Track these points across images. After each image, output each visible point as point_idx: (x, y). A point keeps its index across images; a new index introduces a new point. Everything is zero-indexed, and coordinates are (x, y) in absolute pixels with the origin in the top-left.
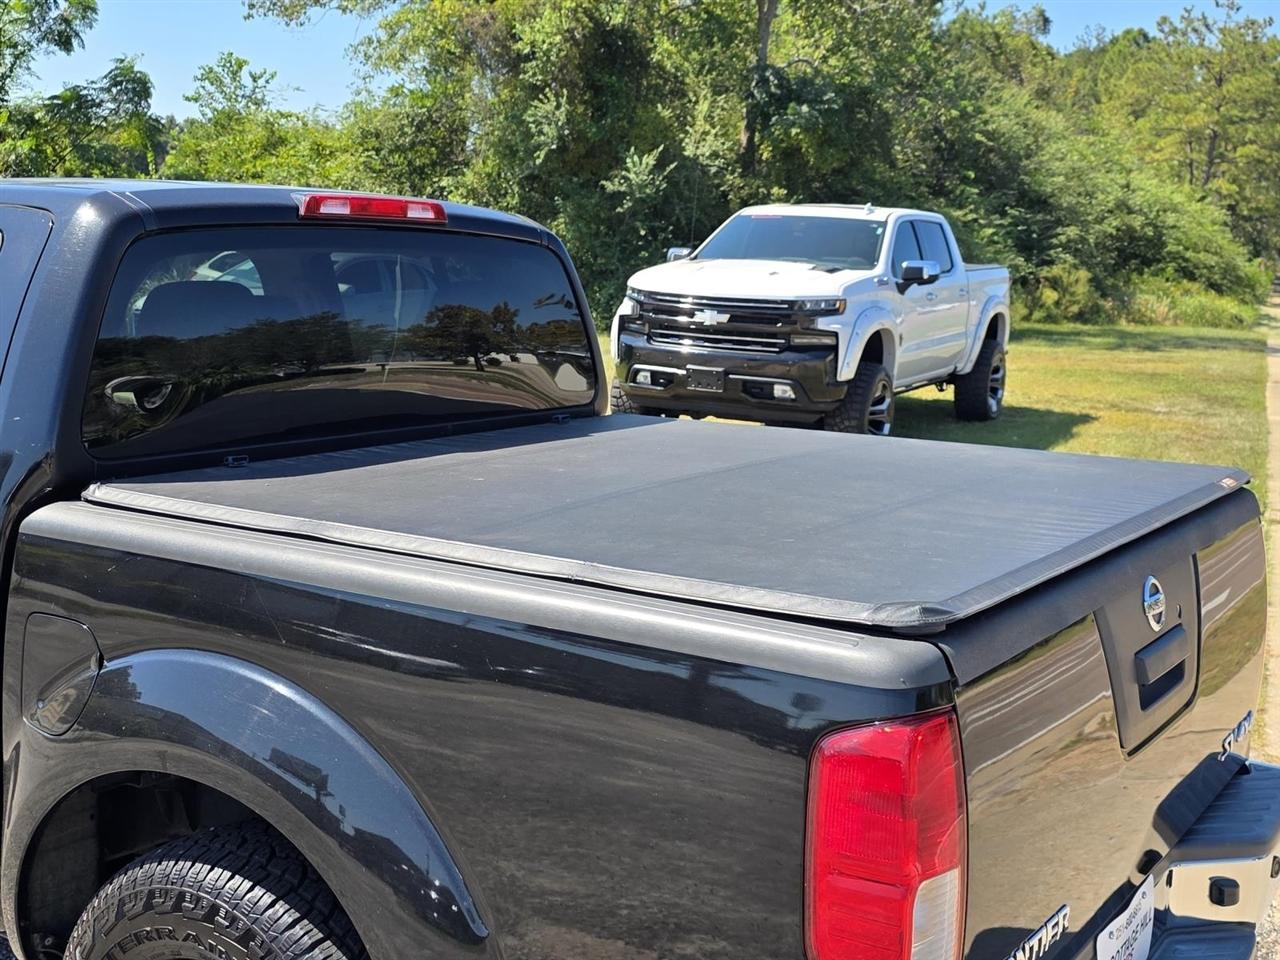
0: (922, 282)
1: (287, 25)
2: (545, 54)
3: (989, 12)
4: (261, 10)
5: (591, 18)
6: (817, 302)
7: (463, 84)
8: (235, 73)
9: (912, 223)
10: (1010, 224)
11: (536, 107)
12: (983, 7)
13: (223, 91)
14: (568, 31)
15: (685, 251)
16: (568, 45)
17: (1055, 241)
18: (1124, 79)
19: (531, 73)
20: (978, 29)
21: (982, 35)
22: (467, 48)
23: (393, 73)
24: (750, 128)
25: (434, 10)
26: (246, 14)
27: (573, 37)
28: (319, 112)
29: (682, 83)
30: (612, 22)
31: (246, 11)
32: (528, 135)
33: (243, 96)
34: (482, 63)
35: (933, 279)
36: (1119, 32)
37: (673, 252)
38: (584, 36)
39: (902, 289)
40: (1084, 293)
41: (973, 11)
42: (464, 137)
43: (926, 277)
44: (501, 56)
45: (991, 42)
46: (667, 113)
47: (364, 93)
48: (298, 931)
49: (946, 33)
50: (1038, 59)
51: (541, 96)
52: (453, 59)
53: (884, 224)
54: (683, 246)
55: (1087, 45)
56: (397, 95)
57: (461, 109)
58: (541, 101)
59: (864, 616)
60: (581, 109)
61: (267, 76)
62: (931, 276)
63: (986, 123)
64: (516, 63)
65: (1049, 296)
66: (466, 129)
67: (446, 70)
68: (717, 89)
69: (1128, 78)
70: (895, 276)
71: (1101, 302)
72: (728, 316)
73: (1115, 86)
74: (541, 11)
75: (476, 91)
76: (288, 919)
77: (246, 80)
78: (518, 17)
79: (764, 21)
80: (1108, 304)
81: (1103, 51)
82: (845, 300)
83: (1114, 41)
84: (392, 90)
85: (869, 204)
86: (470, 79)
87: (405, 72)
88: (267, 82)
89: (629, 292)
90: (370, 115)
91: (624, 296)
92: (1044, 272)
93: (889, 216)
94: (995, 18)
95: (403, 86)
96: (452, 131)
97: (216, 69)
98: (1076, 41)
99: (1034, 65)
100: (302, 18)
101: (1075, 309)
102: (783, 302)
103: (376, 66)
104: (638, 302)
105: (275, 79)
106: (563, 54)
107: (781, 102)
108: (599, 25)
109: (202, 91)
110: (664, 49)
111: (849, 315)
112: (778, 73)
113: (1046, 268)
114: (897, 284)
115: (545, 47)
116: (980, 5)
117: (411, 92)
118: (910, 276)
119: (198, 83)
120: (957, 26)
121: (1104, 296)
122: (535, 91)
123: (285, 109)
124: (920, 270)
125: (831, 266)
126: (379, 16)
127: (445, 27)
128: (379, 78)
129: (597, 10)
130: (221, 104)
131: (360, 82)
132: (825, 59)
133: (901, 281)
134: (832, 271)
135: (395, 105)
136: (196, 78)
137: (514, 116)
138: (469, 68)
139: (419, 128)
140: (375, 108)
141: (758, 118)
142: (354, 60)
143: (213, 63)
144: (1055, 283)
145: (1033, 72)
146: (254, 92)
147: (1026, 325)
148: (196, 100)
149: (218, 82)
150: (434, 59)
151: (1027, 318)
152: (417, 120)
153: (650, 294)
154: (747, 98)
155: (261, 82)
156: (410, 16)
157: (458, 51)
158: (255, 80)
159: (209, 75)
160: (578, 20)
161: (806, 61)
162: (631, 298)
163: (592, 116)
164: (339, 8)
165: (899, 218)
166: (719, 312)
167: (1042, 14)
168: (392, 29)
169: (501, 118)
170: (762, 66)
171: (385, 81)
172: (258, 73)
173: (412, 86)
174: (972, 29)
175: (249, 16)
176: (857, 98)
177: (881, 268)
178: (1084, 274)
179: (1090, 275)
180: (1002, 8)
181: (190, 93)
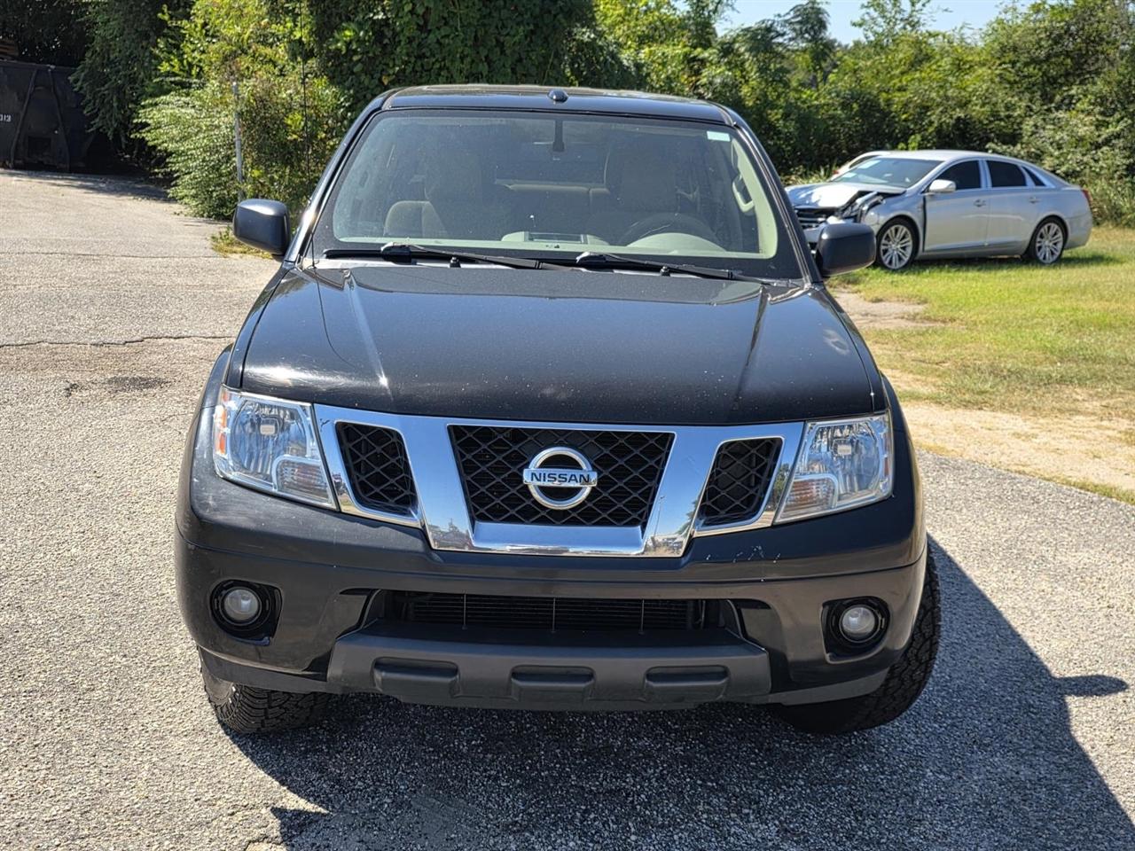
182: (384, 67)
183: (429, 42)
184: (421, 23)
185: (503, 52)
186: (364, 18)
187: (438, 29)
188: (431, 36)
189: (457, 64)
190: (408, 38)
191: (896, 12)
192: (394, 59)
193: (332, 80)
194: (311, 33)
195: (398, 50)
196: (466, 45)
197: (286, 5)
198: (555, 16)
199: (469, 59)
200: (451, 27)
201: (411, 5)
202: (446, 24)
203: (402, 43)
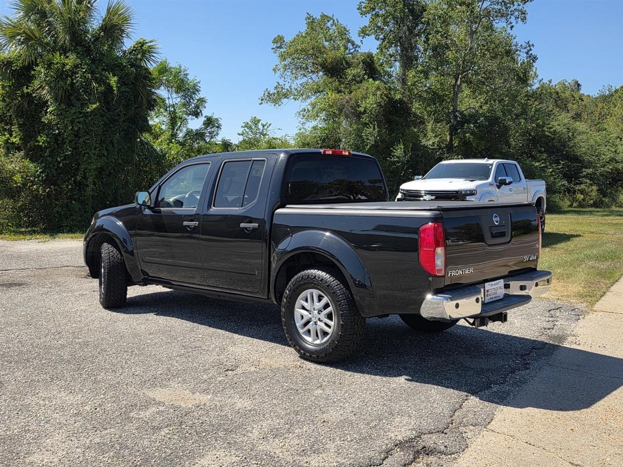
0: (506, 184)
1: (275, 105)
2: (370, 111)
3: (553, 83)
4: (265, 101)
5: (387, 97)
6: (466, 191)
7: (340, 124)
8: (256, 124)
9: (503, 164)
10: (562, 168)
11: (366, 130)
12: (550, 81)
13: (252, 131)
14: (379, 103)
15: (420, 177)
16: (379, 108)
17: (581, 175)
18: (617, 107)
19: (365, 119)
20: (549, 90)
21: (551, 93)
22: (340, 110)
23: (313, 122)
24: (451, 135)
25: (329, 98)
26: (260, 103)
27: (380, 105)
28: (286, 137)
29: (423, 118)
30: (396, 98)
31: (260, 101)
32: (363, 141)
33: (259, 133)
34: (347, 116)
35: (510, 183)
36: (618, 87)
37: (416, 177)
38: (385, 104)
39: (499, 187)
40: (595, 195)
41: (546, 83)
42: (340, 144)
43: (507, 182)
44: (353, 113)
45: (554, 96)
46: (415, 130)
47: (302, 129)
48: (331, 278)
49: (534, 93)
50: (575, 102)
51: (368, 126)
52: (335, 115)
53: (492, 165)
54: (420, 175)
55: (604, 93)
56: (315, 130)
57: (338, 133)
58: (368, 128)
59: (428, 208)
60: (384, 131)
61: (268, 125)
62: (509, 182)
63: (550, 128)
64: (359, 115)
65: (580, 197)
66: (340, 141)
67: (333, 119)
68: (437, 121)
69: (619, 107)
70: (496, 182)
71: (604, 199)
72: (434, 197)
73: (613, 111)
74: (368, 96)
75: (344, 126)
76: (329, 277)
77: (260, 127)
78: (360, 98)
79: (455, 94)
80: (606, 200)
81: (612, 95)
82: (476, 190)
83: (616, 91)
84: (313, 127)
85: (486, 158)
86: (342, 122)
87: (317, 121)
88: (268, 127)
89: (400, 191)
90: (306, 137)
91: (398, 192)
92: (578, 187)
93: (494, 162)
94: (556, 86)
95: (317, 126)
96: (336, 142)
97: (249, 123)
98: (599, 92)
99: (573, 104)
100: (280, 103)
101: (592, 202)
102: (454, 191)
103: (307, 119)
104: (403, 193)
105: (271, 126)
106: (377, 111)
107: (461, 124)
108: (391, 100)
109: (245, 132)
110: (416, 107)
111: (478, 195)
112: (461, 113)
113: (578, 186)
114: (497, 185)
115: (370, 109)
116: (549, 81)
117: (320, 128)
118: (502, 182)
119: (243, 129)
120: (540, 90)
121: (604, 196)
122: (366, 125)
123: (275, 137)
124: (505, 180)
125: (472, 179)
126: (309, 101)
127: (333, 104)
128: (308, 123)
129: (390, 94)
130: (251, 136)
131: (301, 125)
132: (481, 107)
133: (498, 184)
134: (471, 181)
135: (314, 133)
136: (242, 127)
137: (358, 135)
138: (342, 118)
139: (324, 141)
140: (307, 135)
141: (453, 131)
142: (299, 118)
143: (248, 121)
144: (582, 192)
145: (573, 107)
146: (263, 131)
147: (570, 209)
148: (242, 135)
149: (250, 128)
150: (328, 116)
151: (571, 206)
152: (323, 138)
153: (407, 191)
154: (449, 123)
155: (266, 127)
156: (320, 101)
157: (337, 112)
158: (264, 127)
159: (247, 125)
160: (383, 98)
161: (473, 108)
162: (401, 193)
163: (388, 133)
164: (293, 99)
165: (497, 163)
166: (431, 196)
167: (577, 82)
168: (314, 105)
169: (354, 136)
170: (455, 110)
171: (310, 125)
172: (265, 124)
173: (321, 126)
174: (546, 91)
175: (262, 103)
176: (493, 120)
177: (490, 180)
178: (595, 188)
179: (598, 188)
180: (559, 81)
181: (240, 132)
182: (58, 153)
183: (80, 142)
184: (76, 134)
185: (113, 146)
186: (48, 132)
187: (84, 136)
188: (81, 139)
189: (93, 151)
190: (70, 140)
191: (256, 130)
192: (63, 150)
193: (32, 160)
194: (20, 139)
195: (65, 146)
196: (97, 143)
197: (5, 127)
198: (134, 129)
199: (98, 149)
200: (90, 135)
201: (71, 126)
202: (88, 134)
203: (67, 143)
